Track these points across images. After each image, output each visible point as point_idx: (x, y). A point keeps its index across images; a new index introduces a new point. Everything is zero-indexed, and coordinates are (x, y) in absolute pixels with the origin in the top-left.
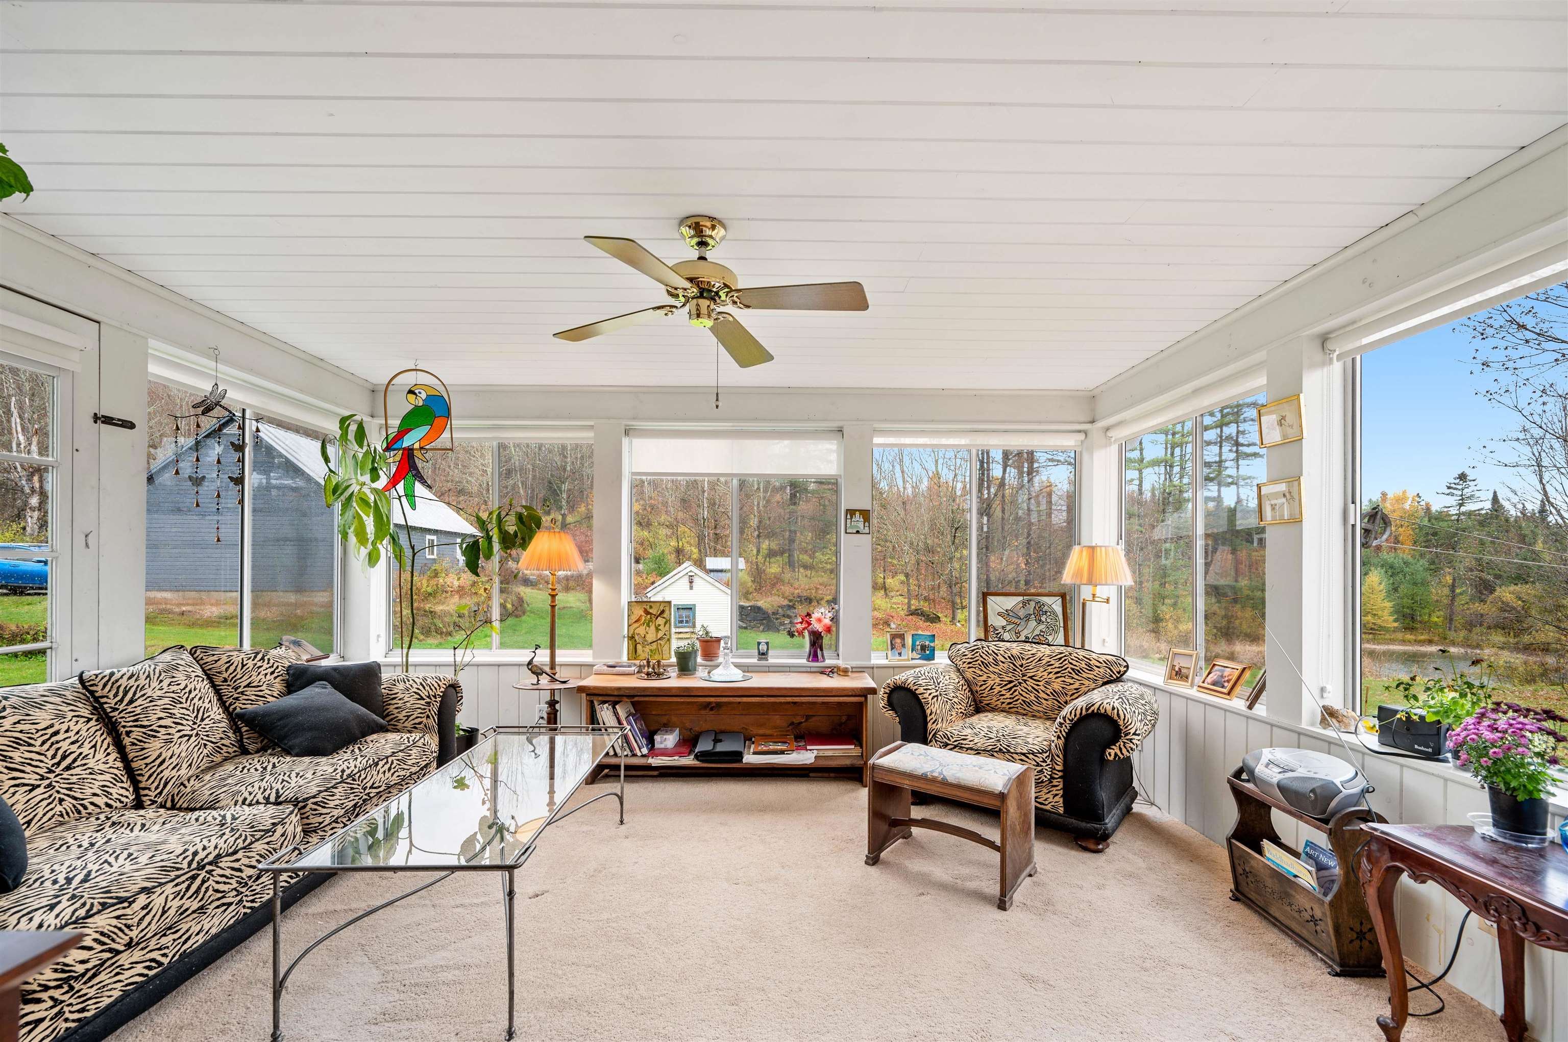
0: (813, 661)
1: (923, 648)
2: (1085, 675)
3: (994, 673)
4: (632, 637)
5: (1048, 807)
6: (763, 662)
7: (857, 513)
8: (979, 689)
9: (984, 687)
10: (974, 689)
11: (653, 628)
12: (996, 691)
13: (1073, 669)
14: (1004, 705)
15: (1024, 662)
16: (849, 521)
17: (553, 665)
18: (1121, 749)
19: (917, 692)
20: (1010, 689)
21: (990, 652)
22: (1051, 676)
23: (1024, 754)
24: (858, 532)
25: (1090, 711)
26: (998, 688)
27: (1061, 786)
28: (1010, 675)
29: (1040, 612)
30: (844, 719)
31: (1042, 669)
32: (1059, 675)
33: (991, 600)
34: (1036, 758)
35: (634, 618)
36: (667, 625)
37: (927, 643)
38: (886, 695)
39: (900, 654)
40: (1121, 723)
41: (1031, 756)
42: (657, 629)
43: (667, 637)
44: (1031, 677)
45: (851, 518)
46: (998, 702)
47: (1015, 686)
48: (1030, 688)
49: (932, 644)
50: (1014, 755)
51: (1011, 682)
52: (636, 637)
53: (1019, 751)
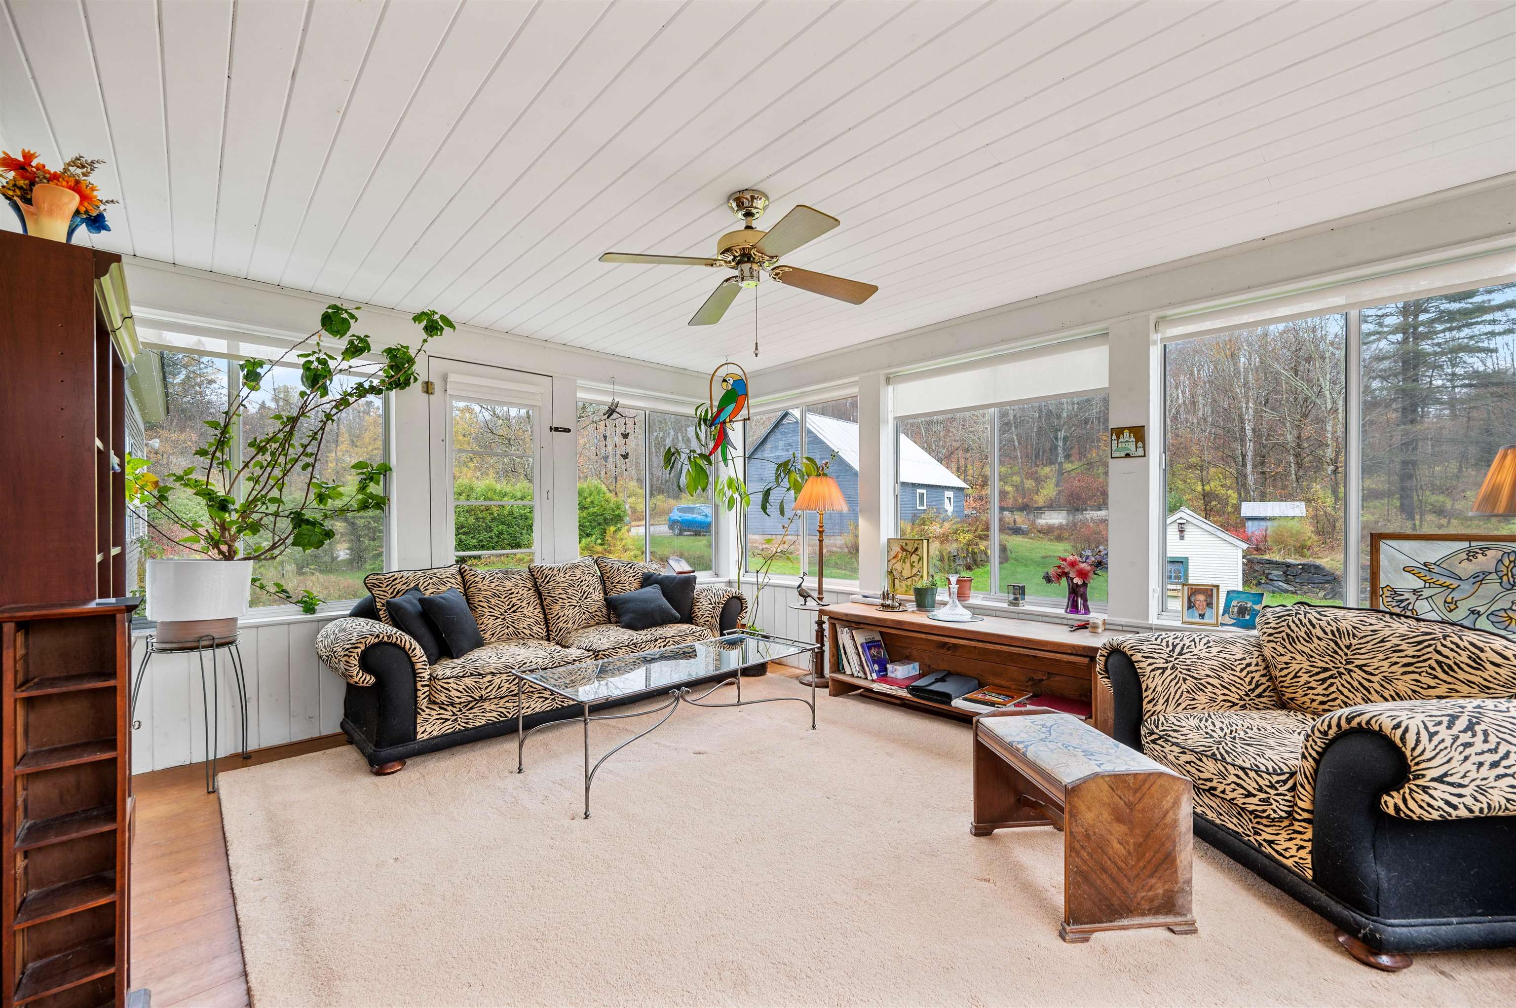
0: (1071, 612)
1: (1243, 611)
2: (1461, 675)
3: (1302, 653)
4: (891, 572)
5: (1289, 863)
6: (1012, 608)
7: (1126, 432)
8: (1278, 674)
9: (1285, 672)
10: (1272, 673)
11: (908, 564)
12: (1302, 681)
13: (1439, 663)
14: (1315, 704)
15: (1354, 642)
16: (1114, 443)
17: (820, 590)
18: (1405, 801)
19: (1134, 658)
20: (1324, 680)
21: (1305, 621)
23: (1243, 769)
24: (1128, 455)
26: (1305, 677)
27: (1309, 835)
28: (1327, 659)
29: (1513, 569)
31: (1381, 656)
32: (1410, 669)
33: (1388, 545)
35: (893, 554)
36: (921, 562)
37: (1249, 605)
39: (1202, 616)
42: (912, 566)
43: (920, 574)
44: (1360, 667)
45: (1118, 438)
46: (1305, 699)
47: (1331, 677)
48: (1355, 684)
49: (1256, 607)
51: (1326, 670)
52: (894, 572)
53: (1239, 762)
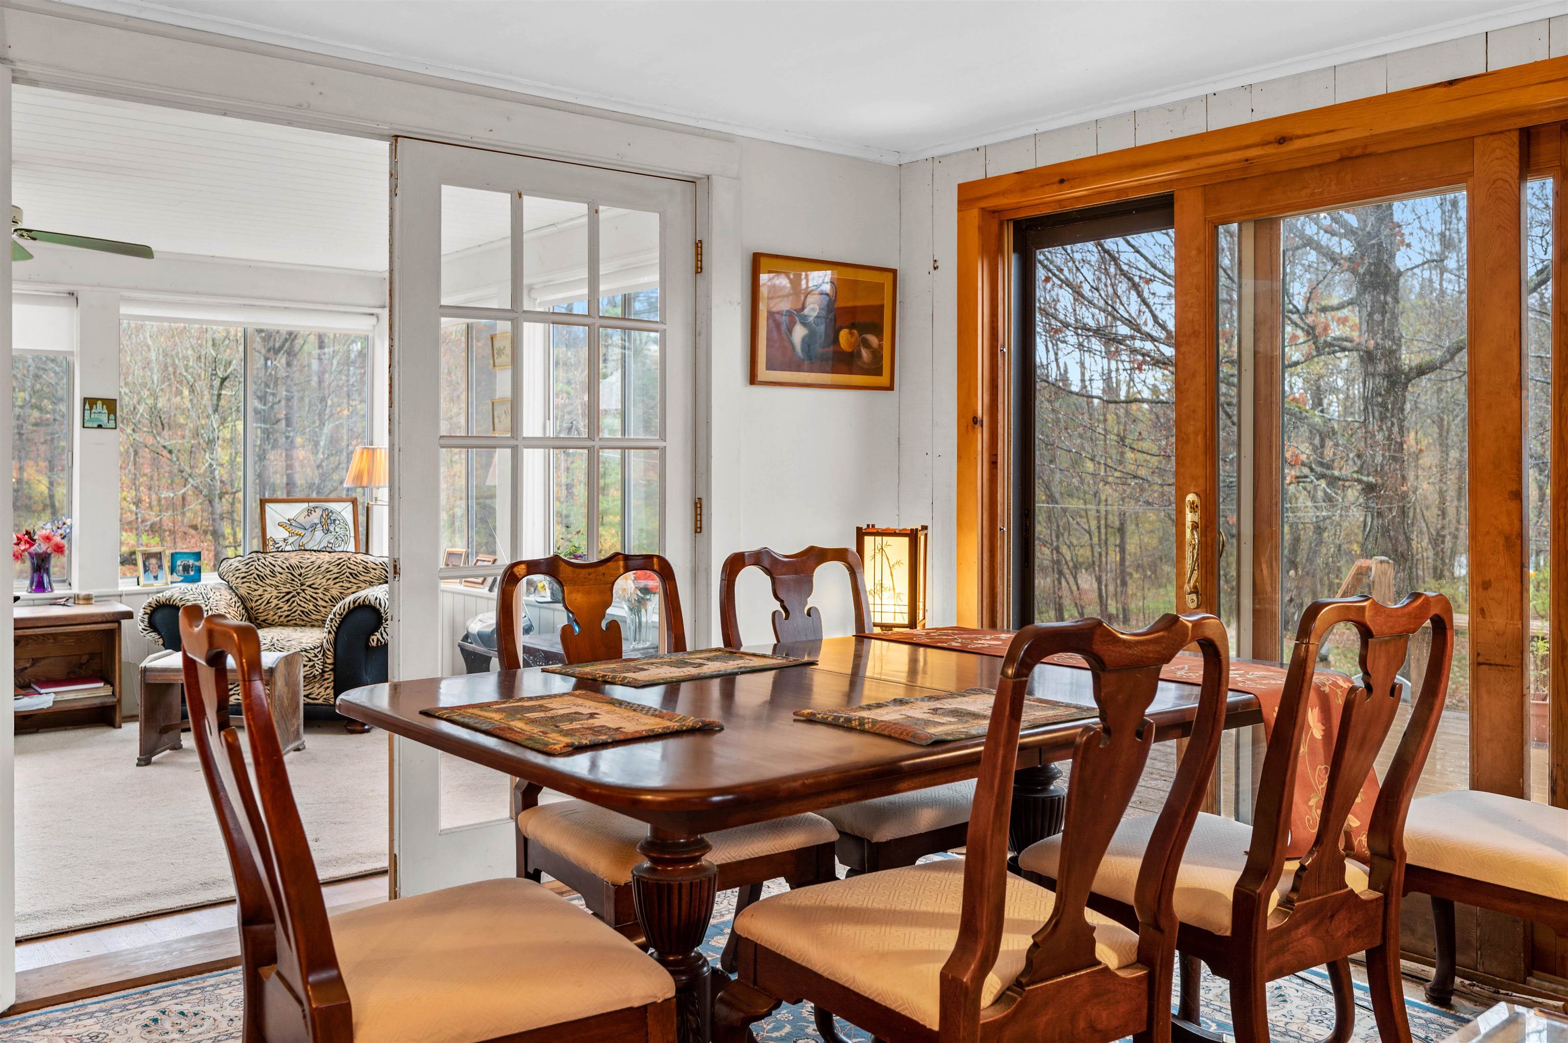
0: (38, 592)
1: (186, 568)
2: (361, 578)
3: (271, 585)
5: (320, 701)
7: (99, 403)
8: (253, 605)
9: (260, 602)
10: (249, 605)
12: (273, 605)
13: (351, 574)
14: (282, 619)
15: (303, 571)
16: (87, 413)
18: (382, 634)
20: (288, 601)
21: (267, 563)
22: (329, 582)
24: (100, 426)
25: (357, 604)
26: (275, 602)
27: (332, 678)
28: (288, 586)
29: (328, 521)
31: (321, 576)
32: (337, 580)
33: (269, 507)
34: (308, 655)
37: (191, 562)
39: (157, 578)
40: (382, 611)
44: (310, 586)
45: (91, 409)
46: (276, 617)
47: (293, 597)
48: (308, 597)
49: (197, 564)
51: (288, 593)
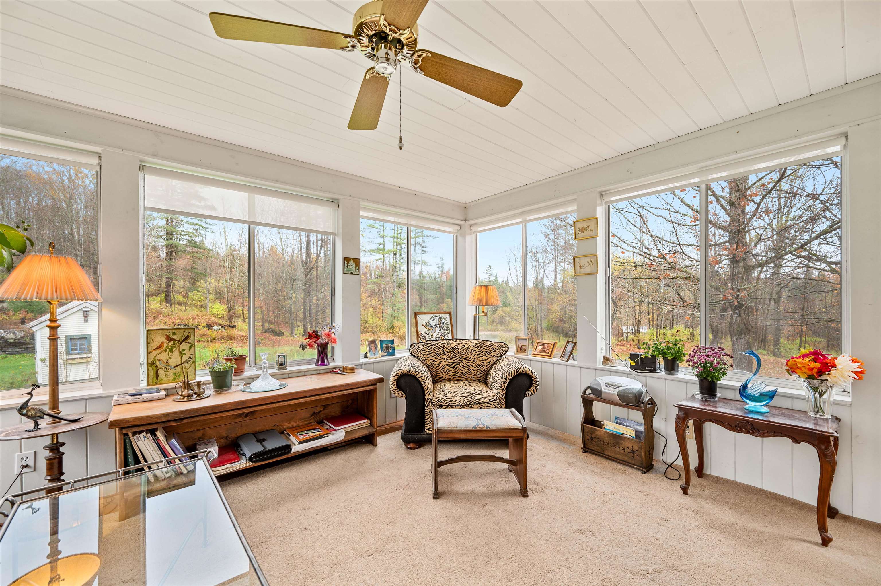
0: (321, 365)
1: (388, 348)
3: (443, 359)
4: (153, 363)
6: (282, 371)
7: (352, 260)
8: (435, 369)
9: (438, 368)
10: (432, 370)
11: (176, 353)
12: (446, 369)
13: (486, 352)
14: (450, 377)
15: (460, 351)
16: (346, 265)
17: (56, 403)
18: (534, 390)
19: (417, 376)
20: (454, 367)
21: (439, 347)
22: (475, 357)
23: (488, 403)
24: (352, 273)
26: (447, 367)
28: (453, 359)
29: (441, 322)
30: (350, 402)
31: (470, 354)
32: (480, 356)
33: (418, 317)
34: (495, 404)
35: (154, 345)
36: (192, 349)
38: (395, 382)
39: (375, 354)
41: (492, 403)
42: (181, 354)
43: (192, 360)
44: (465, 359)
45: (348, 263)
46: (447, 376)
47: (456, 365)
48: (465, 365)
49: (393, 346)
50: (483, 404)
51: (454, 363)
52: (158, 363)
53: (485, 401)
